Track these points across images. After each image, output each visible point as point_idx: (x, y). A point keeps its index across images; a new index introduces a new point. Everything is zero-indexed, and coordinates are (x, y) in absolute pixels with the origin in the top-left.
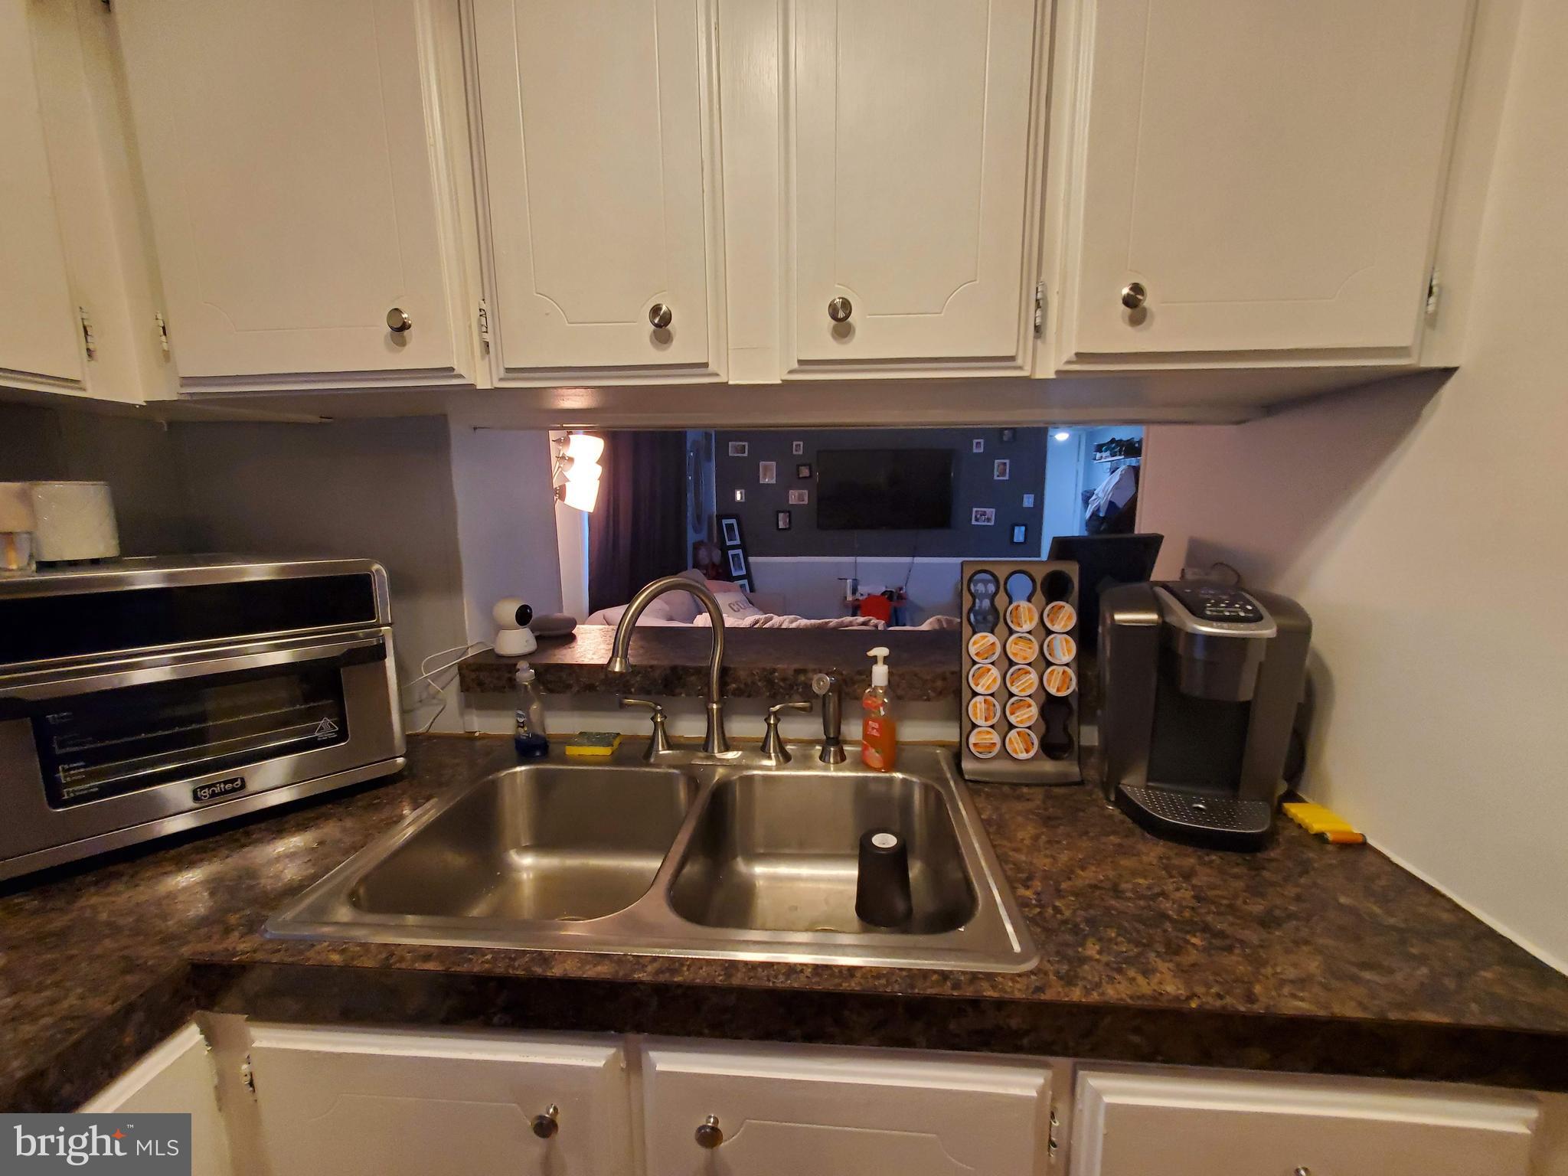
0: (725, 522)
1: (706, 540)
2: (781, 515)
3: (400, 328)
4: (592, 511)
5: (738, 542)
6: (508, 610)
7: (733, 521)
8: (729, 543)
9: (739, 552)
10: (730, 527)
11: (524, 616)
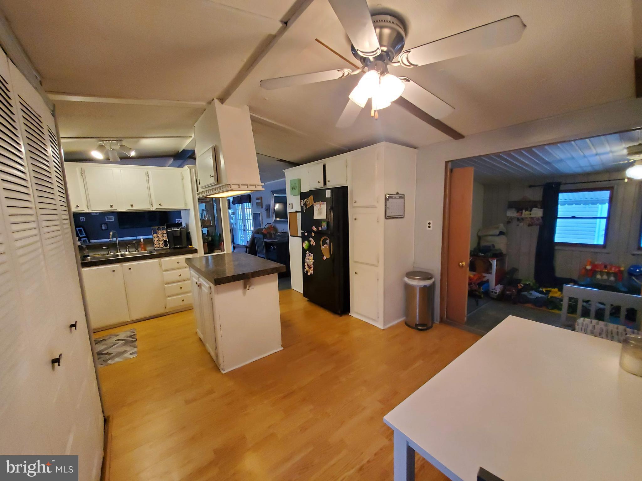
5: (84, 235)
10: (80, 231)
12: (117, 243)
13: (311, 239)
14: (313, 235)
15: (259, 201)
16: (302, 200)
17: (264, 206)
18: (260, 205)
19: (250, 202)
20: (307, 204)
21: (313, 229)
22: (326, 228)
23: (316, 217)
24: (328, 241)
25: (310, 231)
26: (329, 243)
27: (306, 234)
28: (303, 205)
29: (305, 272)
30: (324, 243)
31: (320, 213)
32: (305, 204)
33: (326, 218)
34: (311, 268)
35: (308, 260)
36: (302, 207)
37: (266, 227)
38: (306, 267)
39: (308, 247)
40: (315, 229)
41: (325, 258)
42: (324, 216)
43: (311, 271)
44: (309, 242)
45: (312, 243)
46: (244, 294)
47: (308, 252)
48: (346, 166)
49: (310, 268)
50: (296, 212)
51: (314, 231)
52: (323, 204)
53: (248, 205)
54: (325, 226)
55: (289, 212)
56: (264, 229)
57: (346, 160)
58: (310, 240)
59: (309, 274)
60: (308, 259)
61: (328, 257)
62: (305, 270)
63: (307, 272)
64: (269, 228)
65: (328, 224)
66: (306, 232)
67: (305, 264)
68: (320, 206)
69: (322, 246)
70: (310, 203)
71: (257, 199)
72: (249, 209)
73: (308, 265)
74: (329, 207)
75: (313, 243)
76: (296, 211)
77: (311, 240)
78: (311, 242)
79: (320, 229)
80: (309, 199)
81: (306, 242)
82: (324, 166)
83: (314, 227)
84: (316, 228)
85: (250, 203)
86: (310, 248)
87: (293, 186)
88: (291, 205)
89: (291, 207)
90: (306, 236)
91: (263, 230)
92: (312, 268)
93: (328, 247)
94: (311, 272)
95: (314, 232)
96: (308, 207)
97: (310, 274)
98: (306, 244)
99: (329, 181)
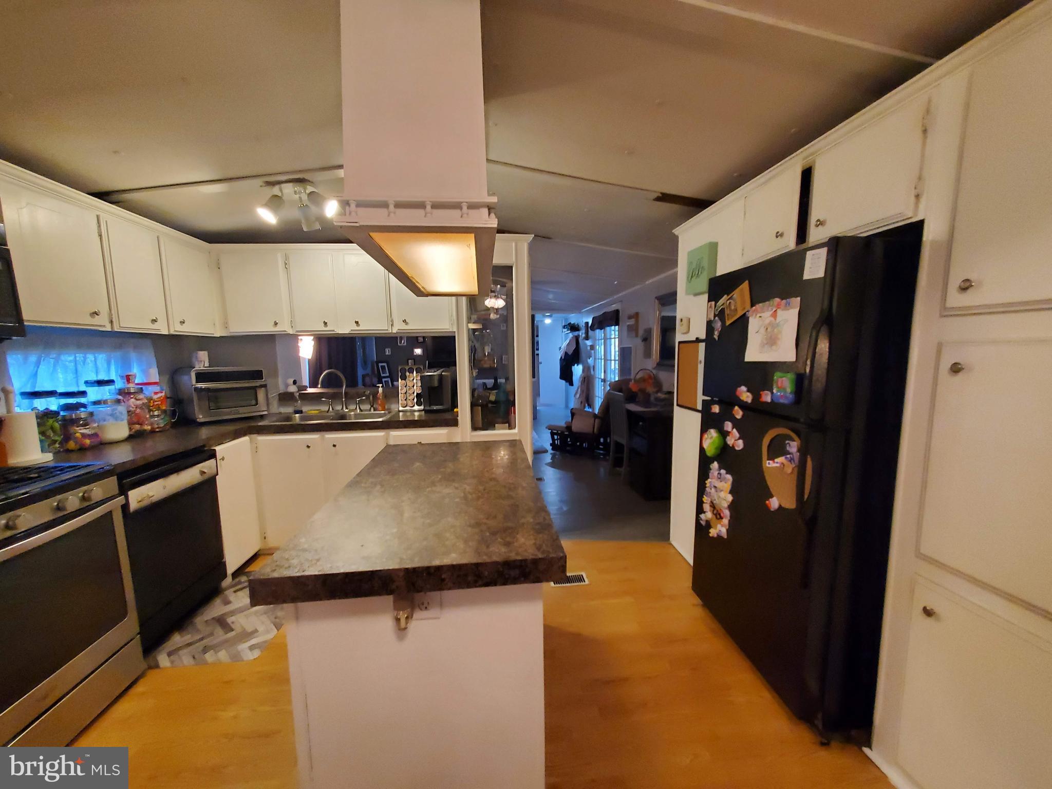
0: (380, 365)
1: (370, 373)
2: (410, 361)
3: (276, 324)
4: (310, 358)
5: (388, 374)
6: (291, 381)
7: (385, 364)
8: (382, 375)
9: (389, 379)
10: (383, 367)
11: (295, 382)
12: (342, 393)
13: (728, 426)
14: (738, 414)
15: (632, 322)
16: (713, 303)
17: (641, 332)
18: (633, 329)
19: (617, 324)
20: (727, 312)
21: (738, 393)
22: (791, 396)
23: (754, 353)
24: (793, 447)
25: (728, 402)
26: (797, 456)
27: (716, 409)
28: (715, 317)
29: (703, 523)
30: (777, 449)
31: (771, 341)
32: (721, 314)
33: (794, 359)
34: (721, 518)
35: (713, 490)
36: (709, 324)
37: (638, 377)
38: (707, 507)
39: (716, 448)
40: (746, 396)
41: (774, 503)
42: (786, 352)
43: (719, 527)
44: (724, 434)
45: (730, 441)
46: (401, 630)
47: (715, 465)
48: (925, 131)
49: (718, 516)
50: (698, 340)
51: (743, 401)
52: (788, 306)
53: (613, 331)
54: (789, 390)
55: (680, 343)
56: (633, 381)
57: (930, 101)
58: (725, 429)
59: (713, 532)
60: (715, 487)
61: (790, 503)
62: (702, 516)
63: (709, 525)
64: (643, 380)
65: (800, 380)
66: (714, 403)
67: (705, 499)
68: (774, 315)
69: (769, 459)
70: (736, 310)
71: (630, 317)
72: (615, 338)
73: (713, 506)
74: (814, 315)
75: (736, 441)
76: (697, 338)
77: (730, 429)
78: (728, 438)
79: (767, 397)
80: (736, 294)
81: (713, 433)
82: (807, 176)
83: (744, 388)
84: (749, 394)
85: (617, 327)
86: (725, 455)
87: (694, 266)
88: (685, 321)
89: (684, 329)
90: (715, 413)
91: (631, 383)
92: (726, 521)
93: (790, 468)
94: (720, 529)
95: (743, 406)
96: (728, 323)
97: (716, 536)
98: (712, 439)
99: (820, 223)
